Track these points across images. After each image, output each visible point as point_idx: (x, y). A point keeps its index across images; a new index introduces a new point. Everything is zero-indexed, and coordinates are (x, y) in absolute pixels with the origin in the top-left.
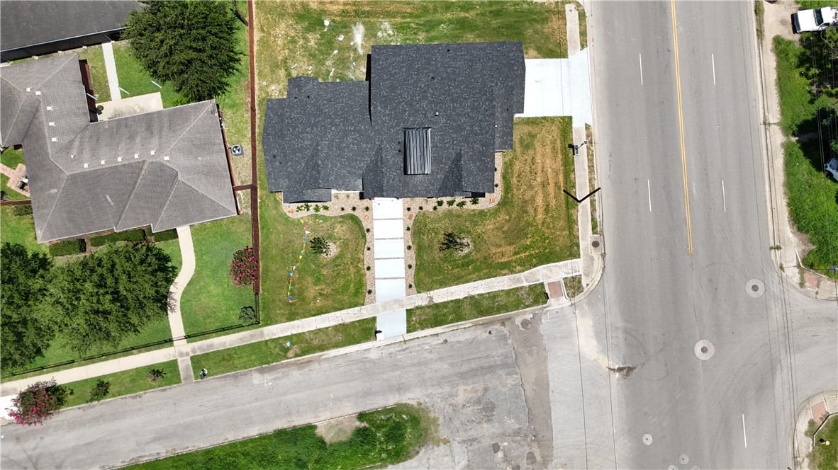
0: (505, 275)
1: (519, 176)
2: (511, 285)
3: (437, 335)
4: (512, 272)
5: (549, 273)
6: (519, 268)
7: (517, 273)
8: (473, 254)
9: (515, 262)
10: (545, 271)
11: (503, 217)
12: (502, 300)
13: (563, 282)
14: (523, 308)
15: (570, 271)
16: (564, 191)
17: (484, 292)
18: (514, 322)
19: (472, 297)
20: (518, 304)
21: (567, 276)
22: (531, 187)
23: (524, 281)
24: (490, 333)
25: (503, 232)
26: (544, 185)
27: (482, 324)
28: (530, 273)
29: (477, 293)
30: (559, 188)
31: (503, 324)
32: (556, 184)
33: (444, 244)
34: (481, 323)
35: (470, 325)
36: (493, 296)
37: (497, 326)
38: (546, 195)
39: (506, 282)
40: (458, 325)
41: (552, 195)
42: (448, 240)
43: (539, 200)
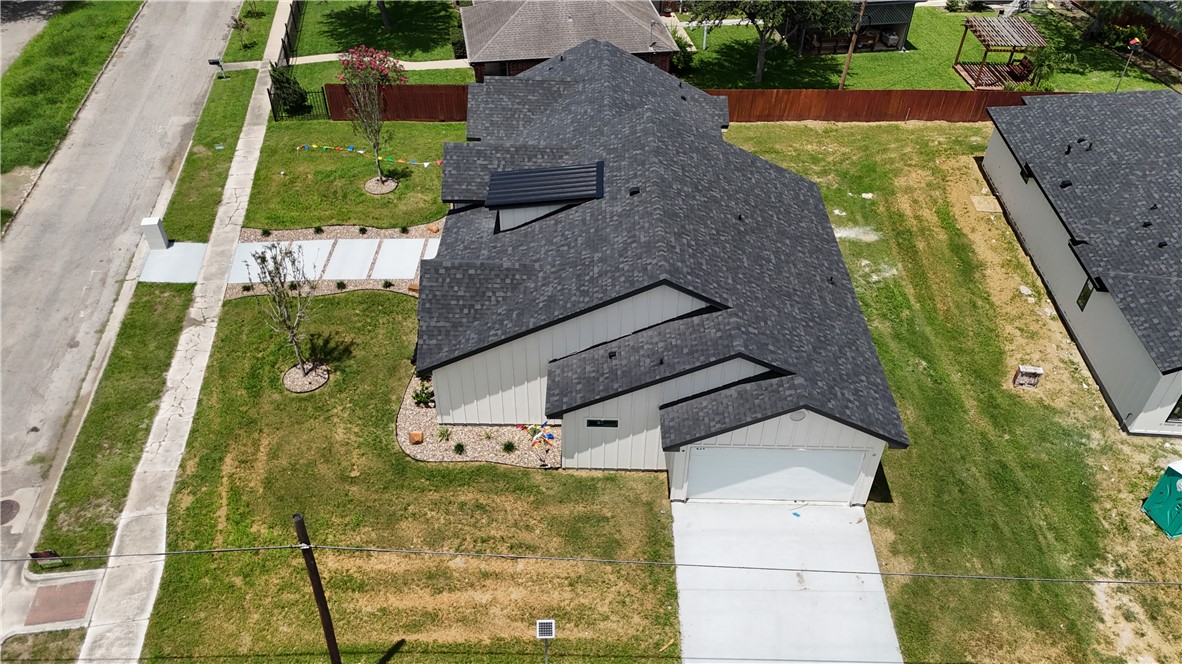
0: (182, 466)
1: (479, 507)
2: (142, 480)
3: (101, 331)
4: (181, 486)
5: (128, 584)
6: (187, 501)
7: (174, 496)
8: (277, 396)
9: (210, 494)
10: (140, 573)
11: (359, 462)
12: (107, 461)
13: (73, 625)
14: (55, 505)
15: (99, 653)
16: (402, 643)
17: (157, 419)
18: (27, 482)
19: (157, 394)
20: (74, 493)
21: (88, 640)
22: (435, 539)
23: (136, 514)
24: (35, 429)
25: (312, 464)
26: (437, 579)
27: (69, 415)
28: (153, 531)
29: (163, 405)
30: (415, 627)
31: (40, 459)
32: (433, 618)
33: (327, 342)
34: (75, 413)
35: (83, 392)
36: (134, 440)
37: (42, 445)
38: (398, 583)
39: (160, 468)
40: (99, 369)
41: (394, 602)
42: (334, 349)
43: (389, 562)
